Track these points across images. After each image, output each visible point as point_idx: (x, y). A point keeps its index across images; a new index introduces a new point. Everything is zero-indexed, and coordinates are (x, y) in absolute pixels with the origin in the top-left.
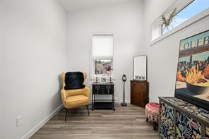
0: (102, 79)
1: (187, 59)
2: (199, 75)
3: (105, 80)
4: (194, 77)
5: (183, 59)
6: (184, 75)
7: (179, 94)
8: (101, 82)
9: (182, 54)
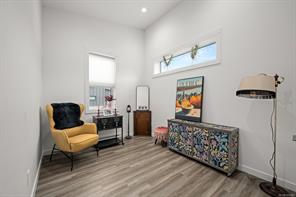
0: (106, 111)
1: (181, 93)
2: (188, 103)
3: (110, 112)
4: (185, 104)
5: (179, 93)
6: (180, 103)
7: (177, 116)
8: (105, 115)
9: (179, 89)
